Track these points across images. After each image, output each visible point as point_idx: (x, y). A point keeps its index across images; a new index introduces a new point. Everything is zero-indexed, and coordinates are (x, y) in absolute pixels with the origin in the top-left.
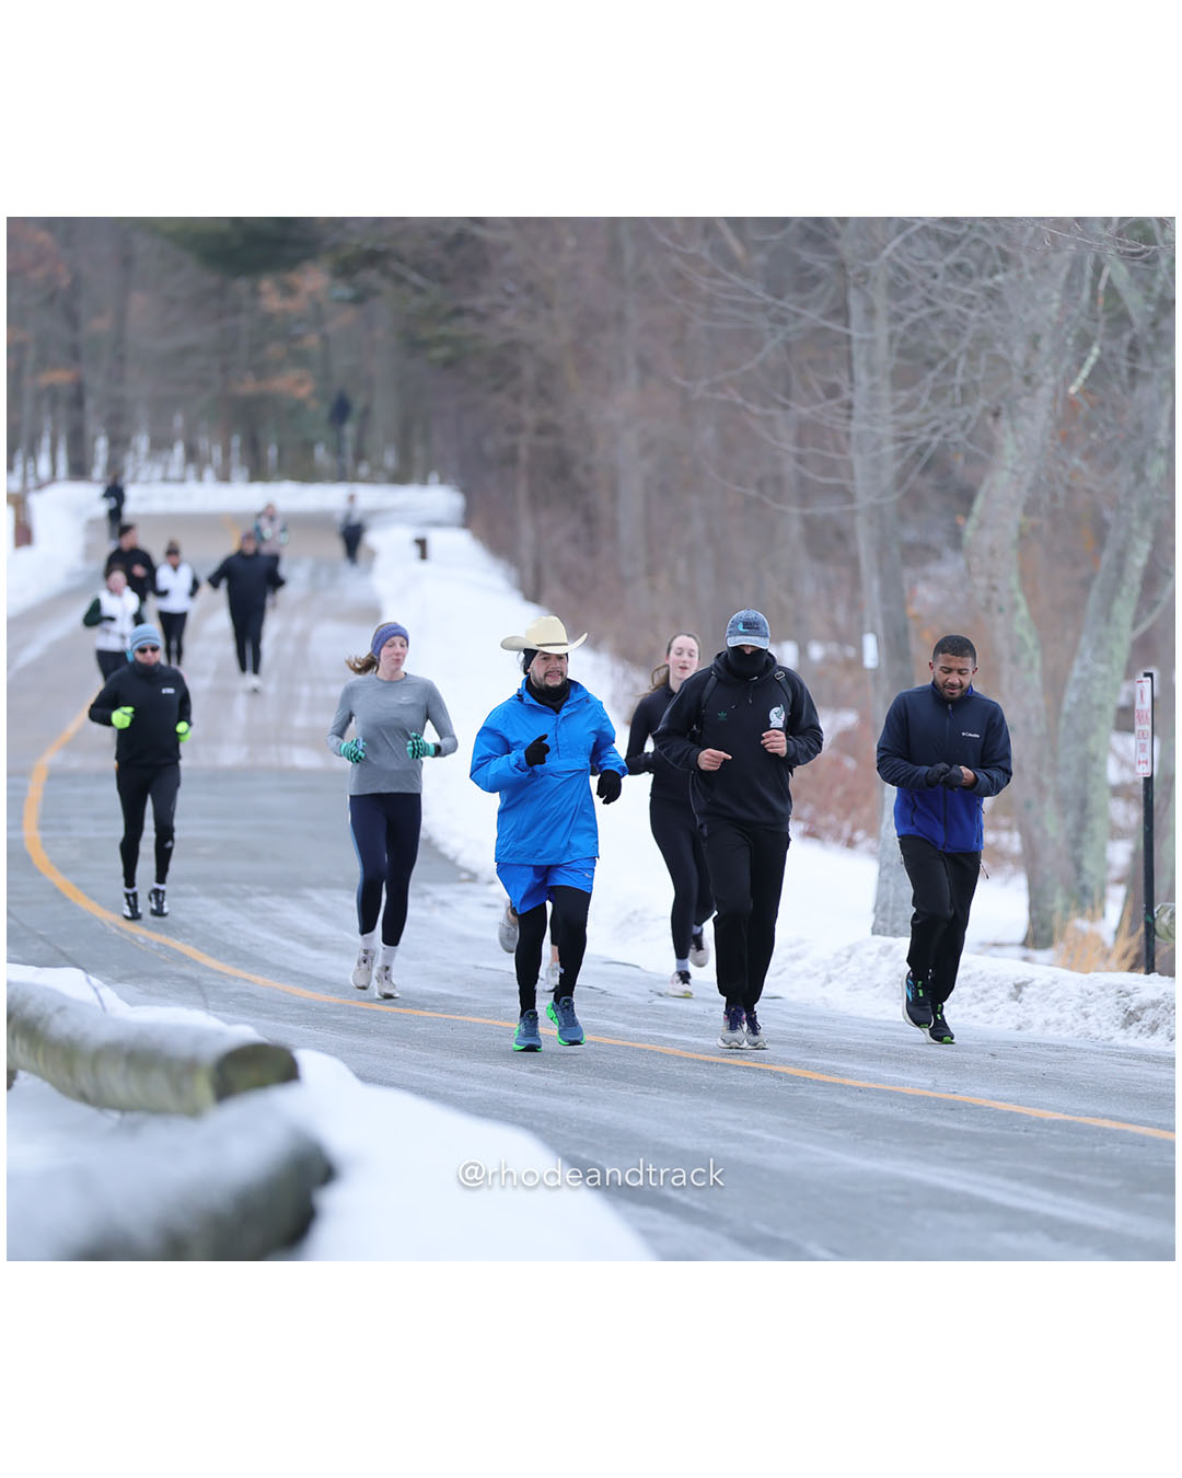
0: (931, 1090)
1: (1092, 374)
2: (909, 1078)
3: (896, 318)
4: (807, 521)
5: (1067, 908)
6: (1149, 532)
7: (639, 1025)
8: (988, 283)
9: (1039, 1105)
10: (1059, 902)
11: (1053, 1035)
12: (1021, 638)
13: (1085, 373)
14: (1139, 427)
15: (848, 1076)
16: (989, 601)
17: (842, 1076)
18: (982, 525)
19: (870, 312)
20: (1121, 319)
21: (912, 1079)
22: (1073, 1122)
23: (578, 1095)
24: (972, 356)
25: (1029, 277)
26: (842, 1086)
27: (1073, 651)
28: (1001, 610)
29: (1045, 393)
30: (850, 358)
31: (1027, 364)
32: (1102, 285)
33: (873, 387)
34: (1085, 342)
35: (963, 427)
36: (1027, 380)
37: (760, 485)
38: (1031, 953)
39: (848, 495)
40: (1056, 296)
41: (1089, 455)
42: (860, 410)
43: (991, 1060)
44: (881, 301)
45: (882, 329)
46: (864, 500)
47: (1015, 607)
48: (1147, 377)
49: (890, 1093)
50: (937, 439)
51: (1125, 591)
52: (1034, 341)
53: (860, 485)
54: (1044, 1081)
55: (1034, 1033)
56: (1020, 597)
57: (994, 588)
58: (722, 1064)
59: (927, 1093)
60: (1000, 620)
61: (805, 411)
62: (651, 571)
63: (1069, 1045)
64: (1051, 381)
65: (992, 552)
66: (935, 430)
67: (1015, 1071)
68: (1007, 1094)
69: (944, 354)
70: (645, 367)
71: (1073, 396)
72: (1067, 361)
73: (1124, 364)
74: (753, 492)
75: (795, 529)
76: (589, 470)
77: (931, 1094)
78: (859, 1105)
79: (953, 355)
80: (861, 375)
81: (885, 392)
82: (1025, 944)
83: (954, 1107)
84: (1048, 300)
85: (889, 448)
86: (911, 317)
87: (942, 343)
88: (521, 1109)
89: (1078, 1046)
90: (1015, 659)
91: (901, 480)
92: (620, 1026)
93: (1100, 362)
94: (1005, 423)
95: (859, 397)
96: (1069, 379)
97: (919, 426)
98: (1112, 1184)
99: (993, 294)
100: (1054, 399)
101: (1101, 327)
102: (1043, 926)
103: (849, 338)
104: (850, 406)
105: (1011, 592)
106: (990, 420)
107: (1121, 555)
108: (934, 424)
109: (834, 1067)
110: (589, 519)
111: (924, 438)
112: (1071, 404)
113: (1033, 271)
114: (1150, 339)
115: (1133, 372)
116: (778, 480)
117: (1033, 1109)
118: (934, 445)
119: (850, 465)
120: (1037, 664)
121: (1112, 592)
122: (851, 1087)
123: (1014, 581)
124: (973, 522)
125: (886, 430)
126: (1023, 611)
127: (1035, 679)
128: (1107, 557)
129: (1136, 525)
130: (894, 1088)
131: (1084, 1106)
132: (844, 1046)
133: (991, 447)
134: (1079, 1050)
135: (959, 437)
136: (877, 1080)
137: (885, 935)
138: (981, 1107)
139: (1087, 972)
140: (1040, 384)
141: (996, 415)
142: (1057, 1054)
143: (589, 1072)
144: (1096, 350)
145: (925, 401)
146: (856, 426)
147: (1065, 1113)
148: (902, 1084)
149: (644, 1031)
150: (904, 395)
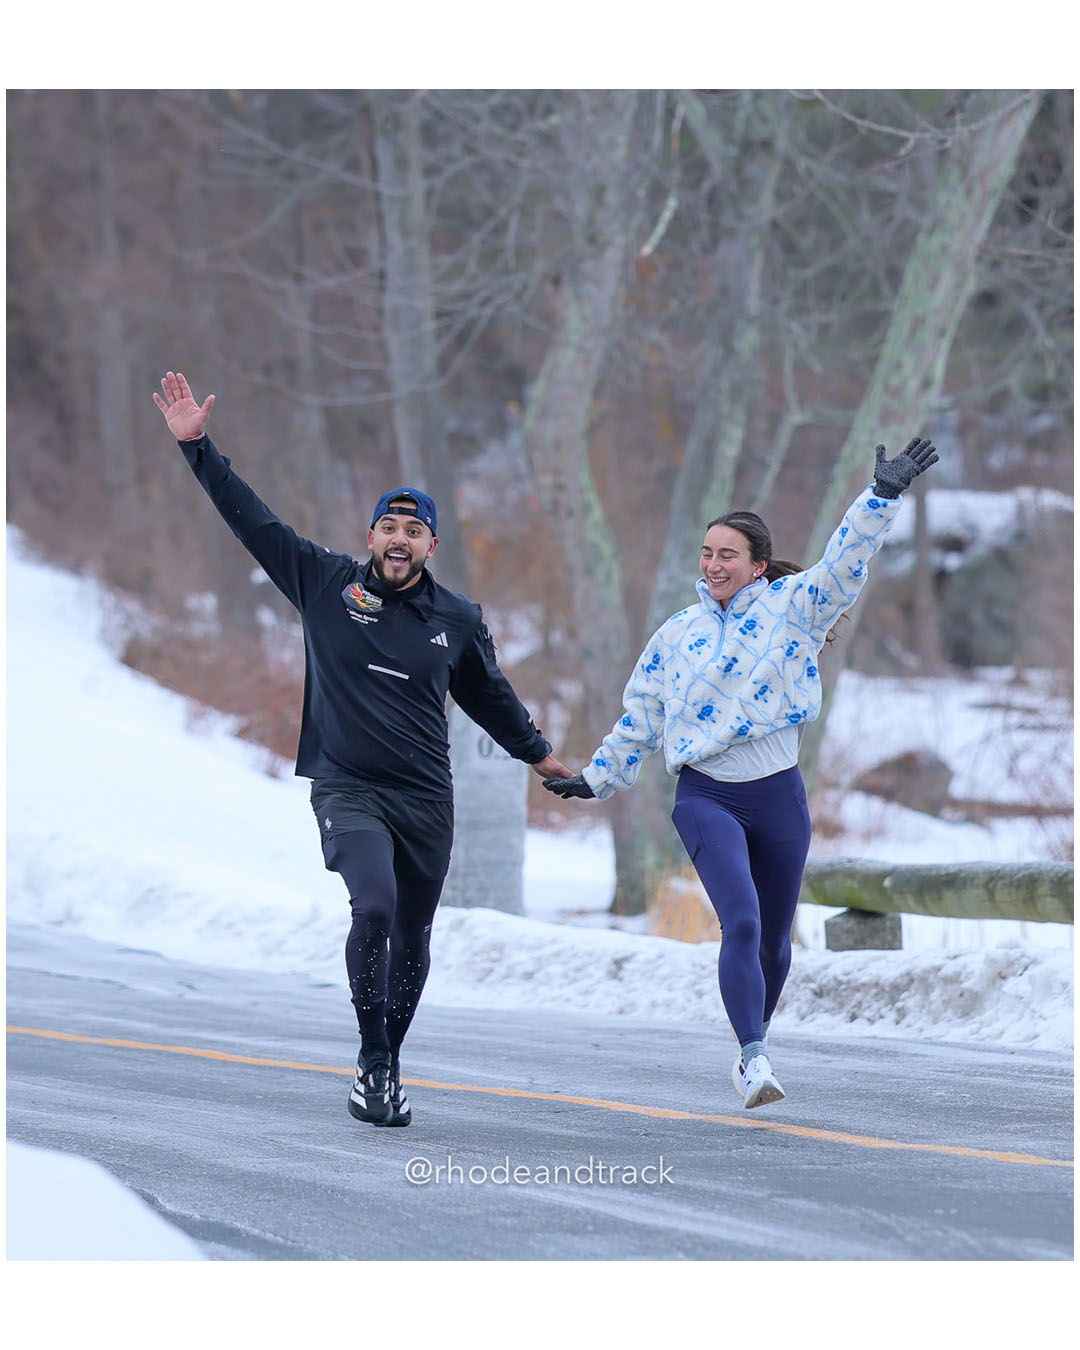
0: (527, 1089)
1: (670, 233)
2: (500, 1077)
3: (430, 171)
4: (328, 412)
5: (660, 866)
6: (740, 414)
7: (170, 1025)
8: (542, 125)
9: (658, 1104)
10: (650, 859)
11: (661, 1018)
12: (595, 546)
13: (661, 229)
14: (724, 291)
15: (428, 1077)
16: (556, 504)
17: (421, 1077)
18: (544, 414)
19: (402, 163)
20: (697, 167)
21: (506, 1078)
22: (701, 1122)
23: (110, 1111)
24: (526, 212)
25: (589, 118)
26: (422, 1089)
27: (655, 560)
28: (570, 514)
29: (614, 255)
30: (380, 219)
31: (591, 221)
32: (676, 125)
33: (410, 253)
34: (658, 194)
35: (519, 296)
36: (592, 239)
37: (268, 371)
38: (621, 920)
39: (381, 382)
40: (622, 140)
41: (667, 326)
42: (394, 280)
43: (594, 1051)
44: (415, 151)
45: (417, 185)
46: (403, 385)
47: (587, 509)
48: (732, 233)
49: (481, 1096)
50: (488, 311)
51: (715, 487)
52: (598, 193)
53: (397, 369)
54: (659, 1074)
55: (638, 1017)
56: (592, 497)
57: (560, 488)
58: (275, 1068)
59: (524, 1094)
60: (569, 525)
61: (329, 283)
62: (142, 478)
63: (685, 1030)
64: (620, 240)
65: (558, 445)
66: (485, 302)
67: (625, 1064)
68: (618, 1091)
69: (490, 213)
70: (126, 234)
71: (650, 256)
72: (638, 218)
73: (703, 216)
74: (258, 379)
75: (315, 423)
76: (61, 358)
77: (530, 1095)
78: (447, 1111)
79: (502, 212)
80: (395, 239)
81: (424, 258)
82: (615, 909)
83: (557, 1110)
84: (612, 145)
85: (430, 325)
86: (449, 171)
87: (486, 197)
88: (43, 1131)
89: (695, 1030)
90: (589, 571)
91: (443, 365)
92: (147, 1027)
93: (677, 217)
94: (567, 291)
95: (393, 265)
96: (643, 236)
97: (466, 296)
98: (757, 1194)
99: (549, 139)
100: (625, 264)
101: (676, 174)
102: (633, 888)
103: (377, 196)
104: (382, 275)
105: (582, 491)
106: (549, 288)
107: (710, 445)
108: (484, 294)
109: (411, 1067)
110: (64, 417)
111: (473, 312)
112: (645, 267)
113: (594, 111)
114: (733, 187)
115: (714, 226)
116: (291, 365)
117: (652, 1108)
118: (483, 322)
119: (382, 346)
120: (616, 575)
121: (700, 488)
122: (434, 1090)
123: (584, 478)
124: (533, 410)
125: (425, 304)
126: (597, 514)
127: (614, 595)
128: (693, 446)
129: (725, 408)
130: (482, 1089)
131: (711, 1103)
132: (419, 1042)
133: (551, 320)
134: (696, 1036)
135: (513, 309)
136: (463, 1081)
137: (454, 906)
138: (590, 1108)
139: (699, 942)
140: (606, 244)
141: (557, 281)
142: (671, 1042)
143: (118, 1083)
144: (672, 203)
145: (472, 267)
146: (391, 300)
147: (691, 1112)
148: (493, 1084)
149: (178, 1032)
150: (446, 260)
